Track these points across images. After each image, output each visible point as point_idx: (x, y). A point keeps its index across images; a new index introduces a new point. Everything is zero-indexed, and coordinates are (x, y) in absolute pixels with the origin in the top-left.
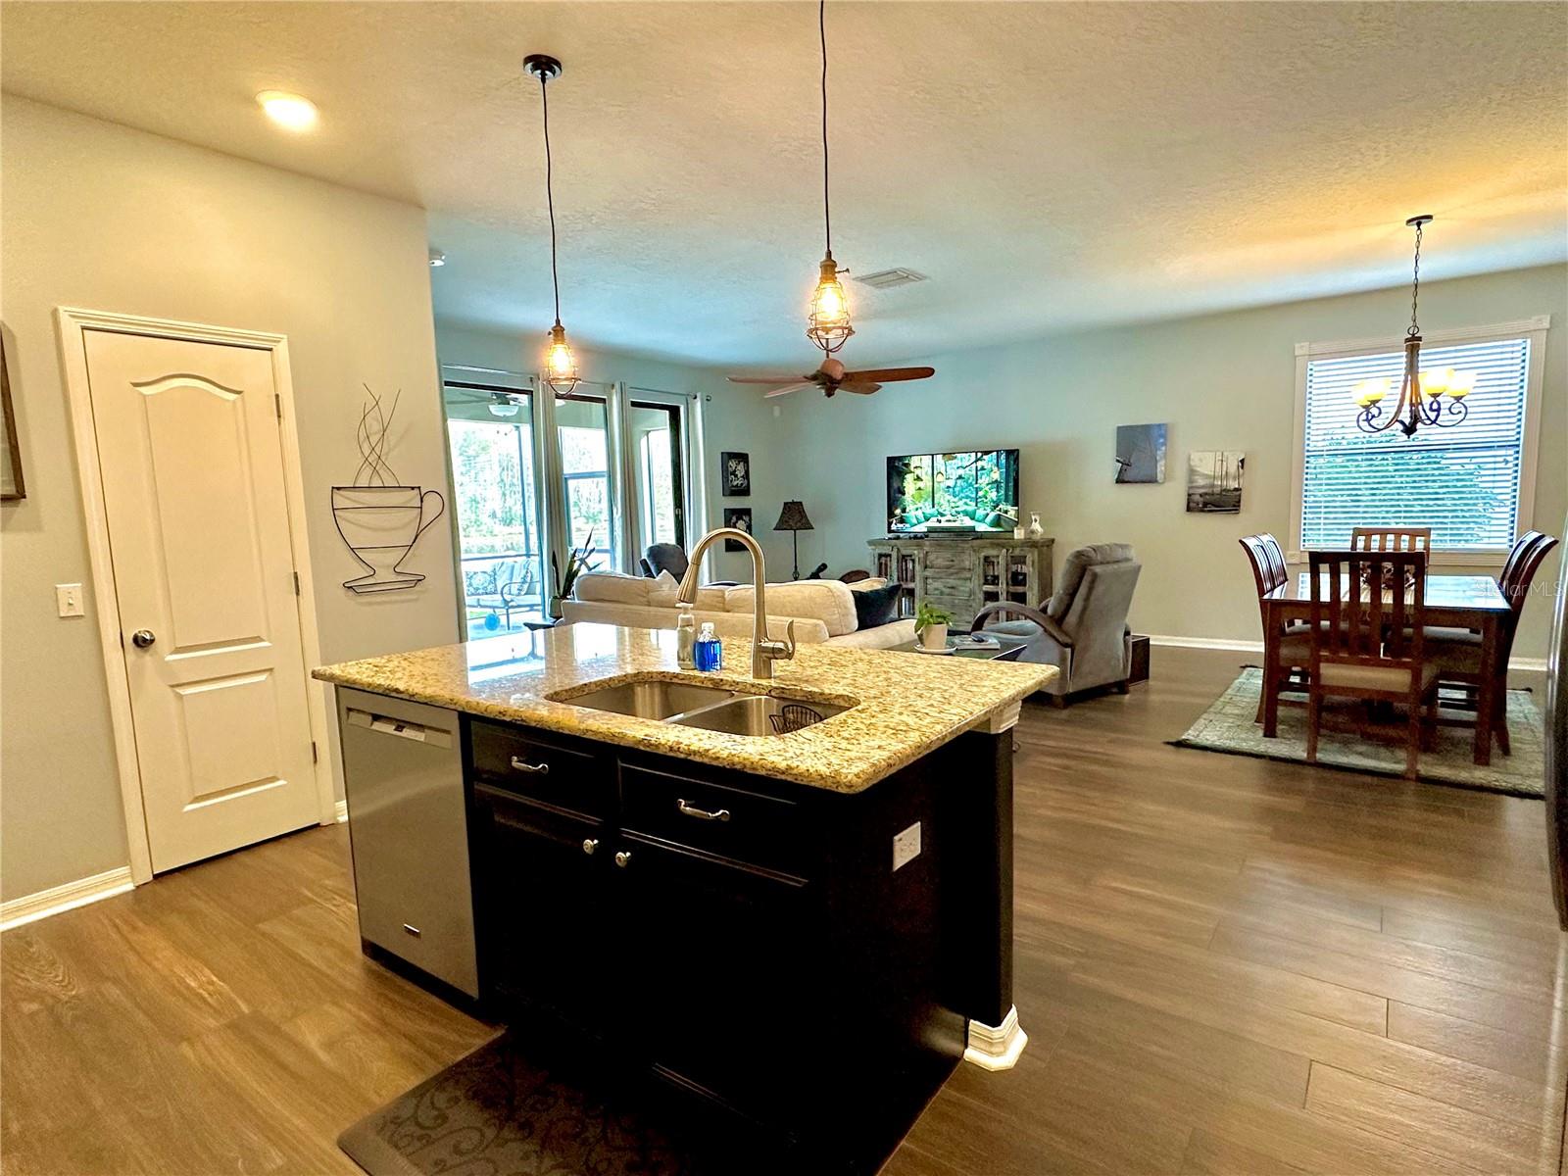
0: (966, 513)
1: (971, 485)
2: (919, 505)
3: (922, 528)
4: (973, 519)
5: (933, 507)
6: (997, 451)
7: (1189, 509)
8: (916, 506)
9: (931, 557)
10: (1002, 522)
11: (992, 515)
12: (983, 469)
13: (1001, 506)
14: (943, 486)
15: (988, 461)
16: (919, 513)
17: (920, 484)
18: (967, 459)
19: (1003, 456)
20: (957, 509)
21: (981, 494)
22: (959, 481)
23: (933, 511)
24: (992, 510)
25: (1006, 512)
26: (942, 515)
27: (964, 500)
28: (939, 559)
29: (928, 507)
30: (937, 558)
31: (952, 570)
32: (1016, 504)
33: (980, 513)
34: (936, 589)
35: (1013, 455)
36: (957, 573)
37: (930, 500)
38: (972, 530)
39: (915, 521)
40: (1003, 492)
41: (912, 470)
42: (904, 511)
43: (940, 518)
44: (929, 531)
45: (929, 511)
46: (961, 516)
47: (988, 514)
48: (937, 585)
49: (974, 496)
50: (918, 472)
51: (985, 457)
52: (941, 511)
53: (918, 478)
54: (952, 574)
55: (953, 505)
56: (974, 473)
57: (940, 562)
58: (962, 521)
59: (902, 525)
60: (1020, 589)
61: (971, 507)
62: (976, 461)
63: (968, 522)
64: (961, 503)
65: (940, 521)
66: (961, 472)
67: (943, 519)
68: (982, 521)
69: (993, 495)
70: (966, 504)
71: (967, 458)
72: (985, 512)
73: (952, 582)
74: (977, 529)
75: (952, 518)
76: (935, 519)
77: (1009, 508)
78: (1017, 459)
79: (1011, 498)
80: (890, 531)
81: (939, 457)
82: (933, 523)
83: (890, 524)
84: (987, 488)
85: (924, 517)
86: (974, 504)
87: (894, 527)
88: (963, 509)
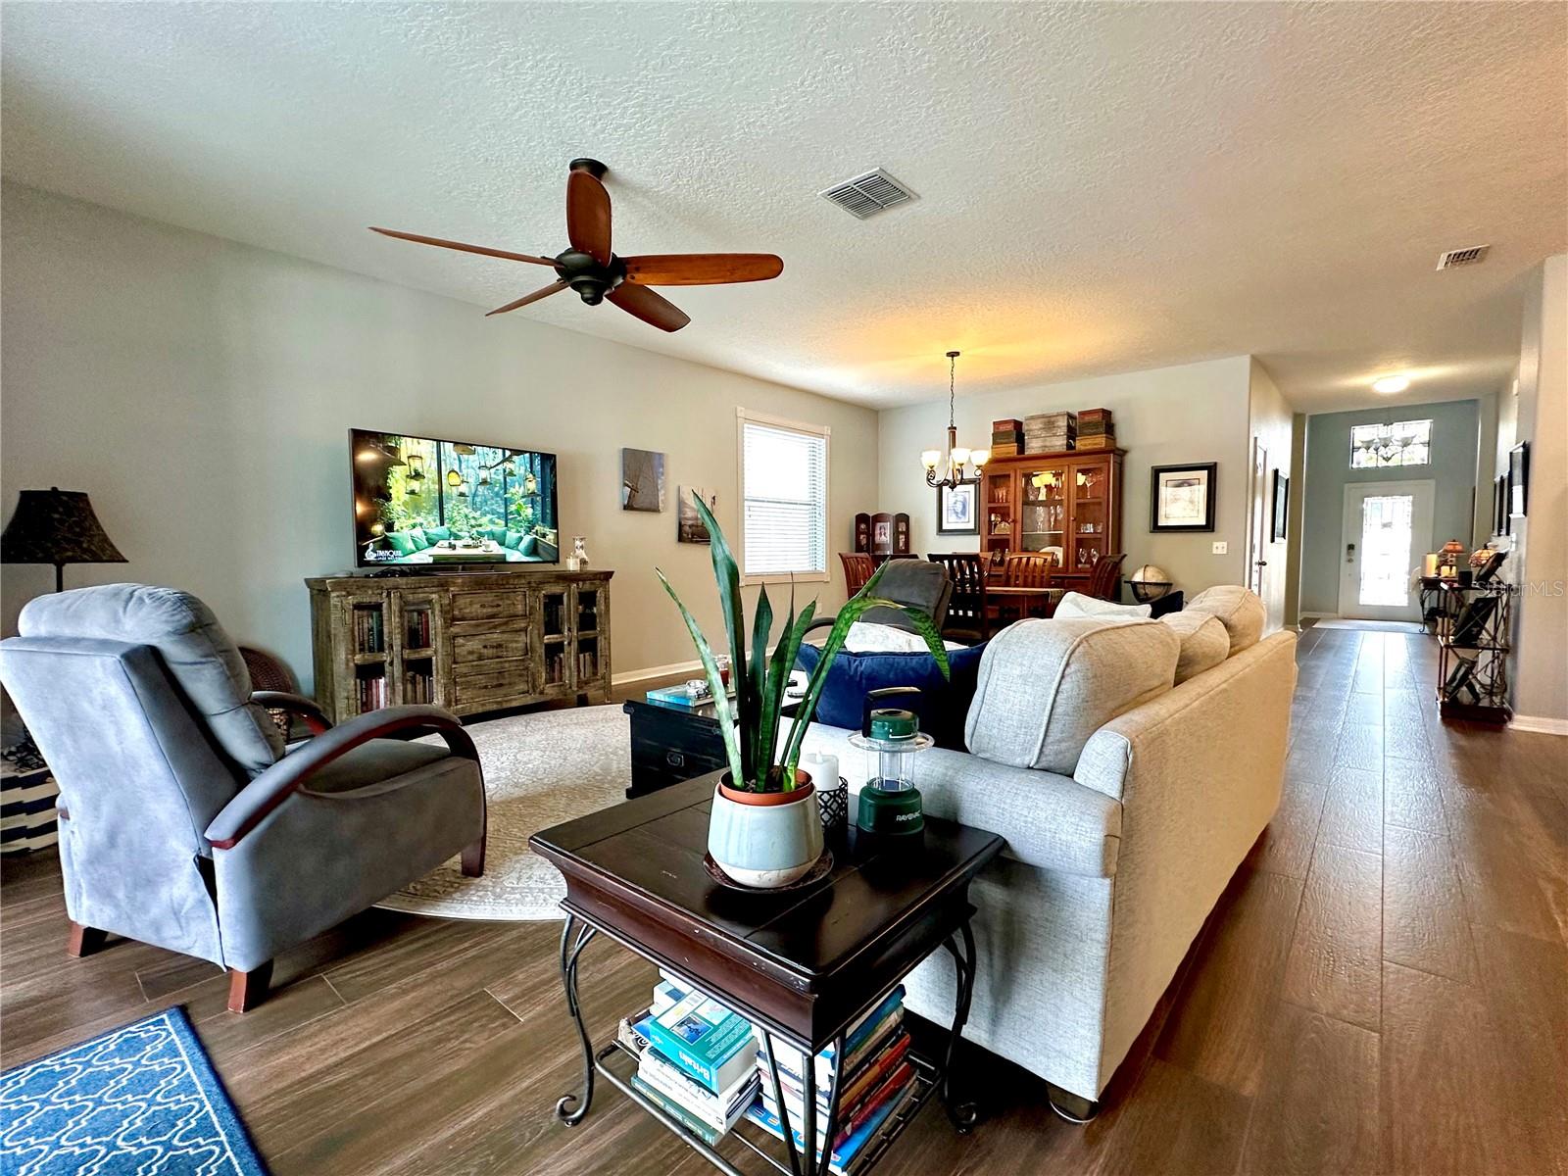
0: (492, 536)
1: (497, 494)
2: (419, 520)
3: (424, 557)
4: (502, 544)
5: (442, 524)
6: (531, 453)
7: (681, 539)
8: (412, 522)
9: (461, 602)
10: (540, 551)
11: (527, 539)
12: (511, 474)
13: (538, 528)
14: (455, 491)
15: (519, 464)
16: (418, 532)
17: (415, 485)
18: (493, 457)
19: (537, 462)
20: (480, 529)
21: (513, 508)
22: (481, 489)
23: (442, 530)
24: (527, 533)
25: (544, 536)
26: (457, 537)
27: (489, 516)
28: (473, 606)
29: (434, 524)
30: (471, 604)
31: (497, 621)
32: (555, 525)
33: (512, 536)
34: (471, 653)
35: (548, 460)
36: (506, 623)
37: (436, 512)
38: (502, 560)
39: (410, 546)
40: (539, 508)
41: (404, 459)
42: (390, 527)
43: (453, 542)
44: (435, 563)
45: (435, 530)
46: (485, 540)
47: (521, 538)
48: (474, 644)
49: (503, 511)
50: (416, 464)
51: (515, 458)
52: (454, 530)
53: (417, 476)
54: (495, 627)
55: (473, 522)
56: (501, 478)
57: (475, 609)
58: (487, 546)
59: (388, 553)
60: (590, 633)
61: (499, 527)
62: (502, 462)
63: (495, 549)
64: (484, 520)
65: (453, 547)
66: (484, 474)
67: (459, 543)
68: (515, 547)
69: (528, 512)
70: (492, 522)
71: (491, 455)
72: (519, 535)
73: (496, 637)
74: (509, 559)
75: (471, 542)
76: (446, 543)
77: (547, 530)
78: (553, 468)
79: (549, 517)
80: (362, 562)
81: (449, 447)
82: (442, 550)
83: (361, 551)
84: (522, 501)
85: (427, 539)
86: (503, 523)
87: (370, 556)
88: (488, 529)
